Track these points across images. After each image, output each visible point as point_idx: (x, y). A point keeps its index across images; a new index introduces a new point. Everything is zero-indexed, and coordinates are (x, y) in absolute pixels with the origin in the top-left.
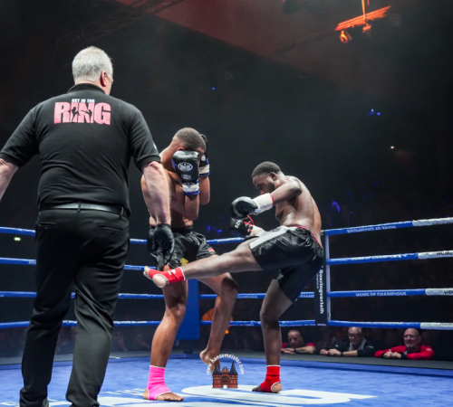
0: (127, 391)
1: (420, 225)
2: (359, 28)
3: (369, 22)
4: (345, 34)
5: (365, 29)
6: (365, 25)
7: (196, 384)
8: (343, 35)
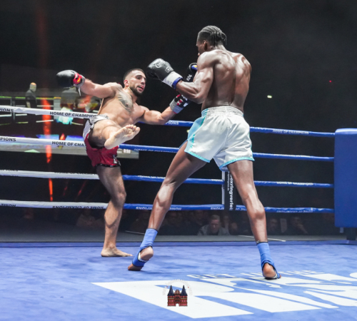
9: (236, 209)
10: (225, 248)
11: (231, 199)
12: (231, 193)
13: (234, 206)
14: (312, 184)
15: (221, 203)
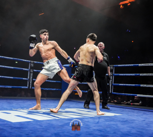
0: (49, 108)
1: (141, 66)
2: (126, 4)
3: (130, 2)
4: (122, 6)
5: (128, 4)
6: (128, 3)
7: (69, 108)
8: (121, 6)
9: (32, 88)
10: (26, 101)
11: (31, 84)
12: (31, 82)
13: (31, 87)
14: (55, 81)
15: (27, 86)
